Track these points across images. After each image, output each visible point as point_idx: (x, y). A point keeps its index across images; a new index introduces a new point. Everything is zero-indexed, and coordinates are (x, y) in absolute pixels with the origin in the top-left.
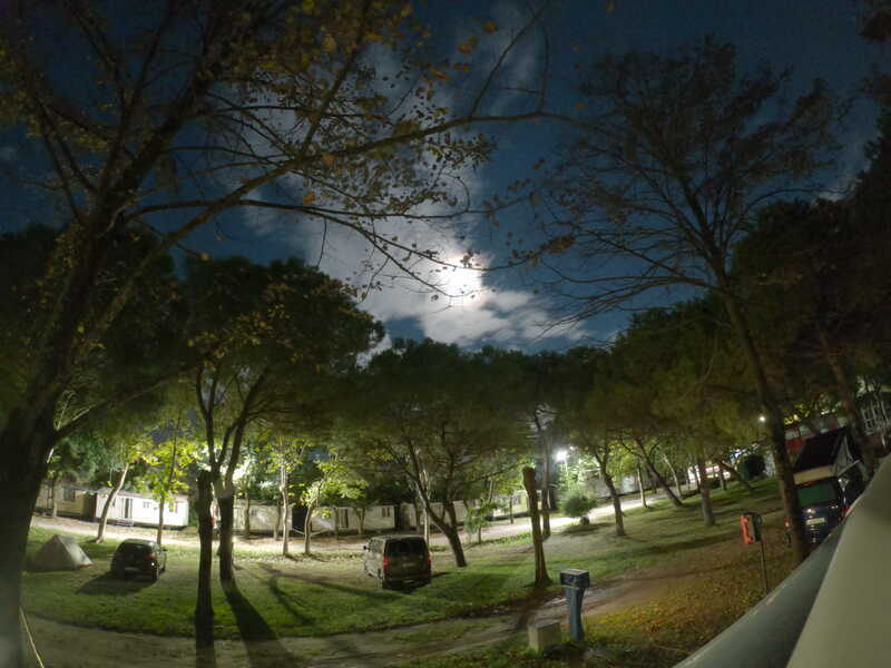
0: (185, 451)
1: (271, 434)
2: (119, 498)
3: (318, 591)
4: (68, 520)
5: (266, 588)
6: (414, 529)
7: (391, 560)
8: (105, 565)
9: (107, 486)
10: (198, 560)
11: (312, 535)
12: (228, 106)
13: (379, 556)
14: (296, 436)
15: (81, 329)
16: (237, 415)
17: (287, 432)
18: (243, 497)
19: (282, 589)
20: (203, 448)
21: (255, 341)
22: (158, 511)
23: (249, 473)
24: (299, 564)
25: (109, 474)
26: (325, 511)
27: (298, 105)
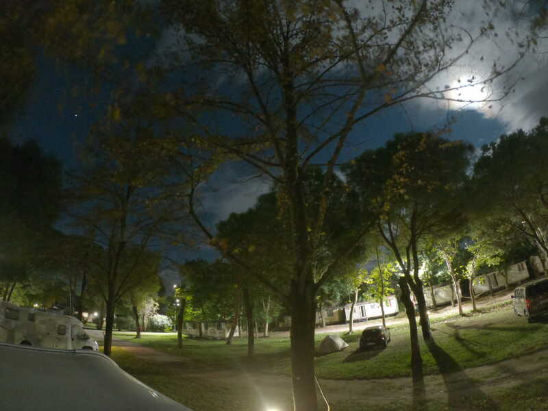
0: (386, 270)
1: (433, 242)
2: (357, 308)
3: (487, 334)
4: (332, 326)
5: (453, 338)
6: (542, 274)
7: (532, 300)
8: (356, 345)
9: (349, 303)
10: (409, 331)
11: (476, 297)
12: (307, 86)
13: (523, 300)
14: (448, 237)
15: (309, 230)
16: (409, 239)
17: (442, 237)
18: (427, 286)
19: (463, 337)
20: (396, 264)
21: (402, 191)
22: (380, 308)
23: (427, 270)
24: (471, 319)
25: (348, 296)
26: (481, 279)
27: (338, 58)
